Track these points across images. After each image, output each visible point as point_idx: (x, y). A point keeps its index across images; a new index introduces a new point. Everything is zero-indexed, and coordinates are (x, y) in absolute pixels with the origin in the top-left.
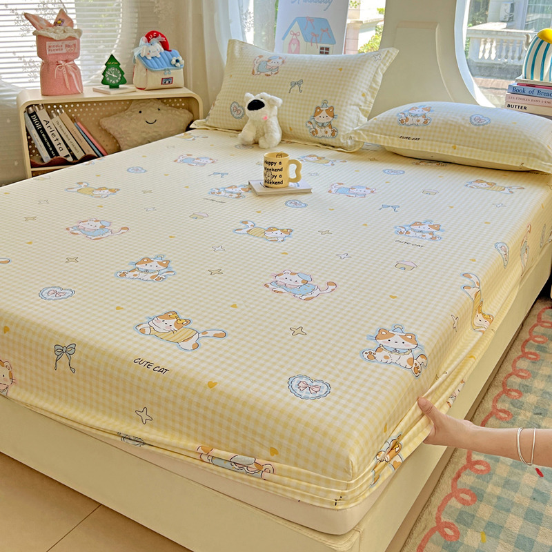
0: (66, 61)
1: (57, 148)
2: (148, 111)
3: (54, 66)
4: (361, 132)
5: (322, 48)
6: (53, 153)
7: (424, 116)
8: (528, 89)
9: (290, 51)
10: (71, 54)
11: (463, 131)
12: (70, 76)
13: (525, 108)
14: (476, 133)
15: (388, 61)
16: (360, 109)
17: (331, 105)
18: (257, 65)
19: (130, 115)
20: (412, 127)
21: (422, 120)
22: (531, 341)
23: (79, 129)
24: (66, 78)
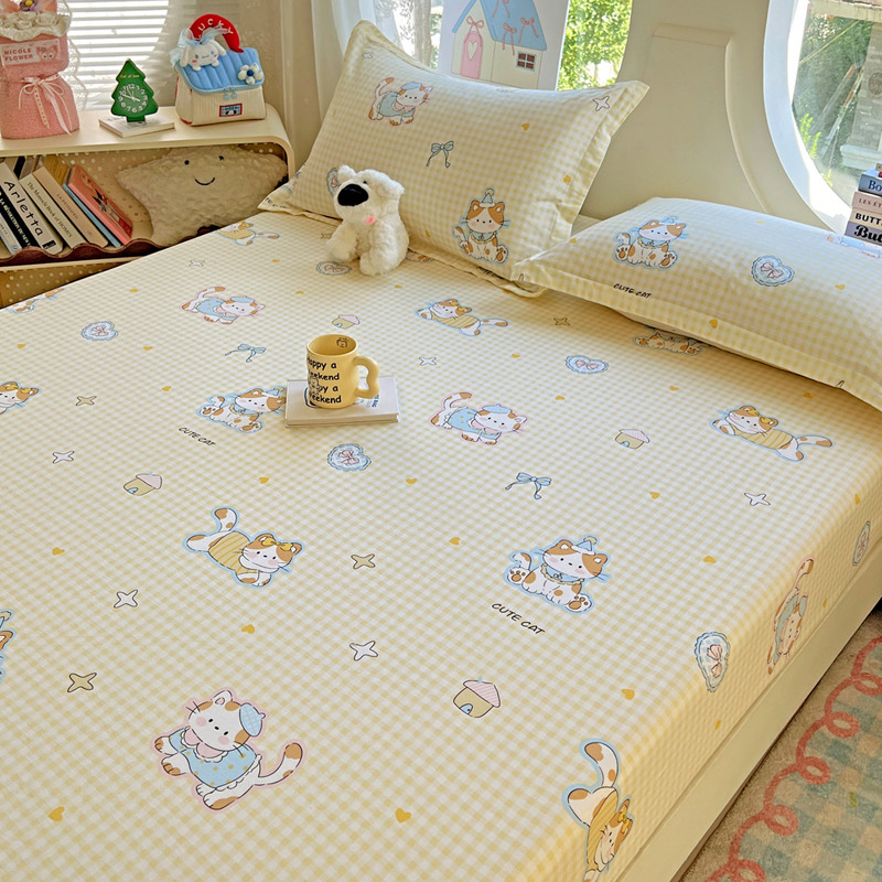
0: (41, 77)
1: (32, 229)
2: (201, 162)
3: (19, 86)
4: (543, 268)
5: (521, 56)
6: (24, 237)
7: (666, 246)
10: (50, 63)
11: (734, 292)
12: (47, 104)
14: (759, 301)
15: (623, 109)
16: (558, 206)
17: (500, 199)
18: (379, 99)
19: (168, 168)
20: (639, 268)
21: (660, 255)
22: (824, 729)
23: (71, 194)
24: (41, 108)
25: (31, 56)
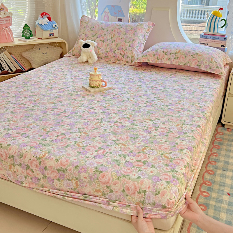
0: (6, 27)
1: (4, 66)
2: (43, 49)
3: (1, 30)
5: (119, 19)
6: (2, 69)
8: (208, 36)
9: (104, 20)
10: (8, 24)
12: (8, 34)
13: (207, 44)
19: (35, 51)
23: (13, 57)
24: (7, 35)
25: (4, 22)
